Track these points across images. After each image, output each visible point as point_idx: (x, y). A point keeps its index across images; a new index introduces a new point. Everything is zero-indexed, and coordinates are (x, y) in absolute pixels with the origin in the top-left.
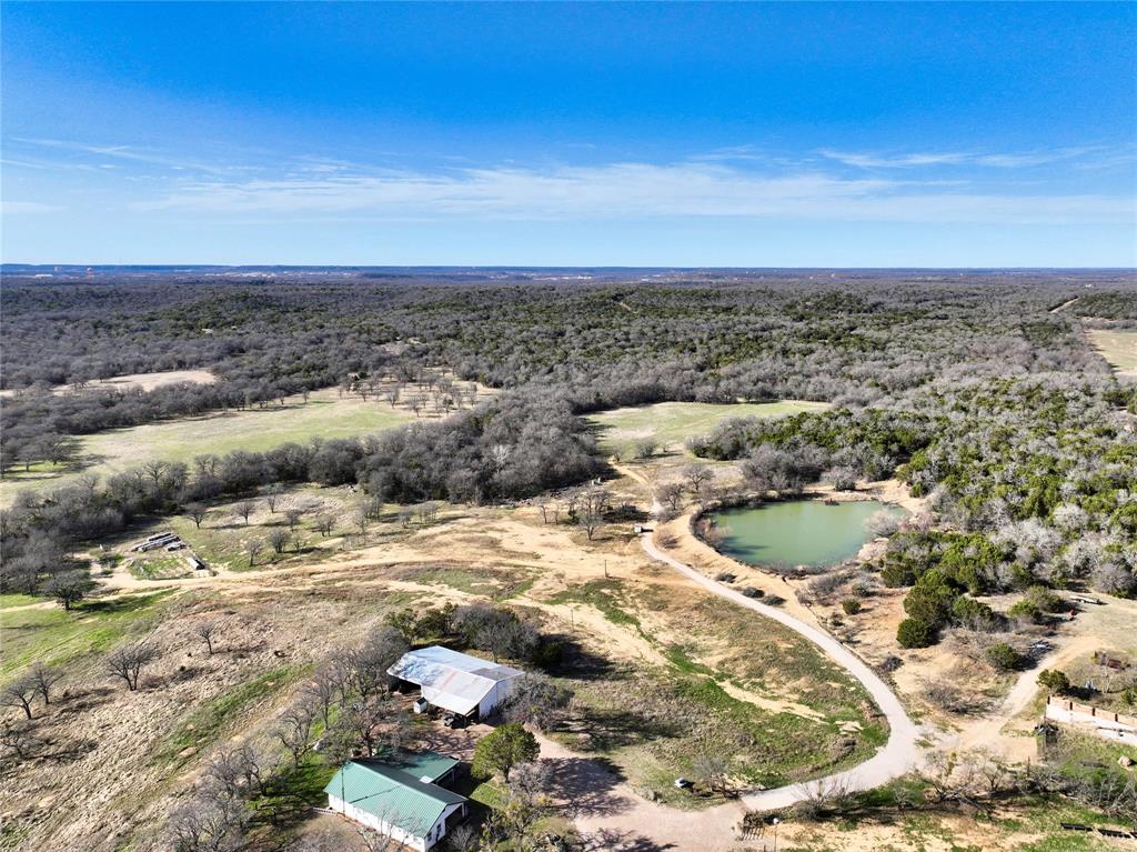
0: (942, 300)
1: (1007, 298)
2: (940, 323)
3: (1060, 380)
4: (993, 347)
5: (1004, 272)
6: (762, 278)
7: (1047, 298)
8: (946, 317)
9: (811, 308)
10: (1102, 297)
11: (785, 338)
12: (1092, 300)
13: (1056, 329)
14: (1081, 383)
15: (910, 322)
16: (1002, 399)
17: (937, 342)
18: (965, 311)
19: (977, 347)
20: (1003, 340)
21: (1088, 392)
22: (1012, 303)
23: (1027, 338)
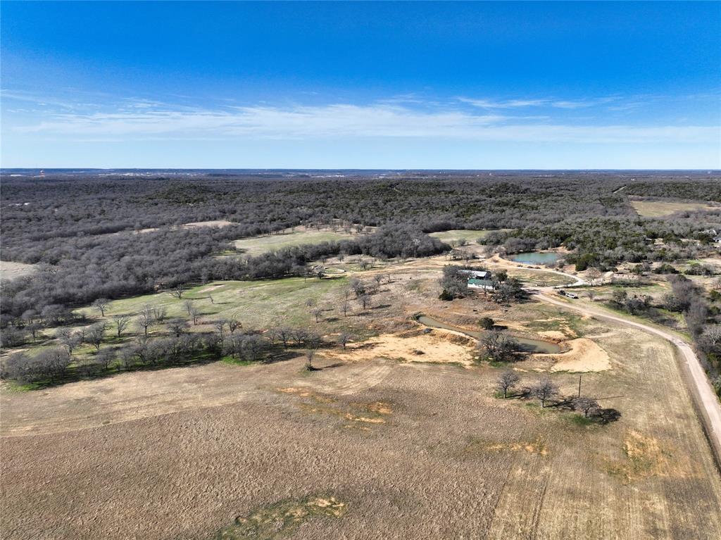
0: (559, 187)
1: (591, 186)
2: (560, 198)
3: (618, 218)
4: (587, 208)
5: (587, 172)
6: (450, 176)
7: (611, 186)
8: (562, 196)
9: (494, 191)
10: (639, 185)
11: (489, 205)
12: (633, 187)
13: (616, 200)
14: (625, 219)
15: (545, 198)
16: (595, 224)
17: (561, 206)
18: (571, 192)
19: (580, 208)
20: (591, 205)
21: (628, 221)
22: (594, 187)
23: (602, 204)
